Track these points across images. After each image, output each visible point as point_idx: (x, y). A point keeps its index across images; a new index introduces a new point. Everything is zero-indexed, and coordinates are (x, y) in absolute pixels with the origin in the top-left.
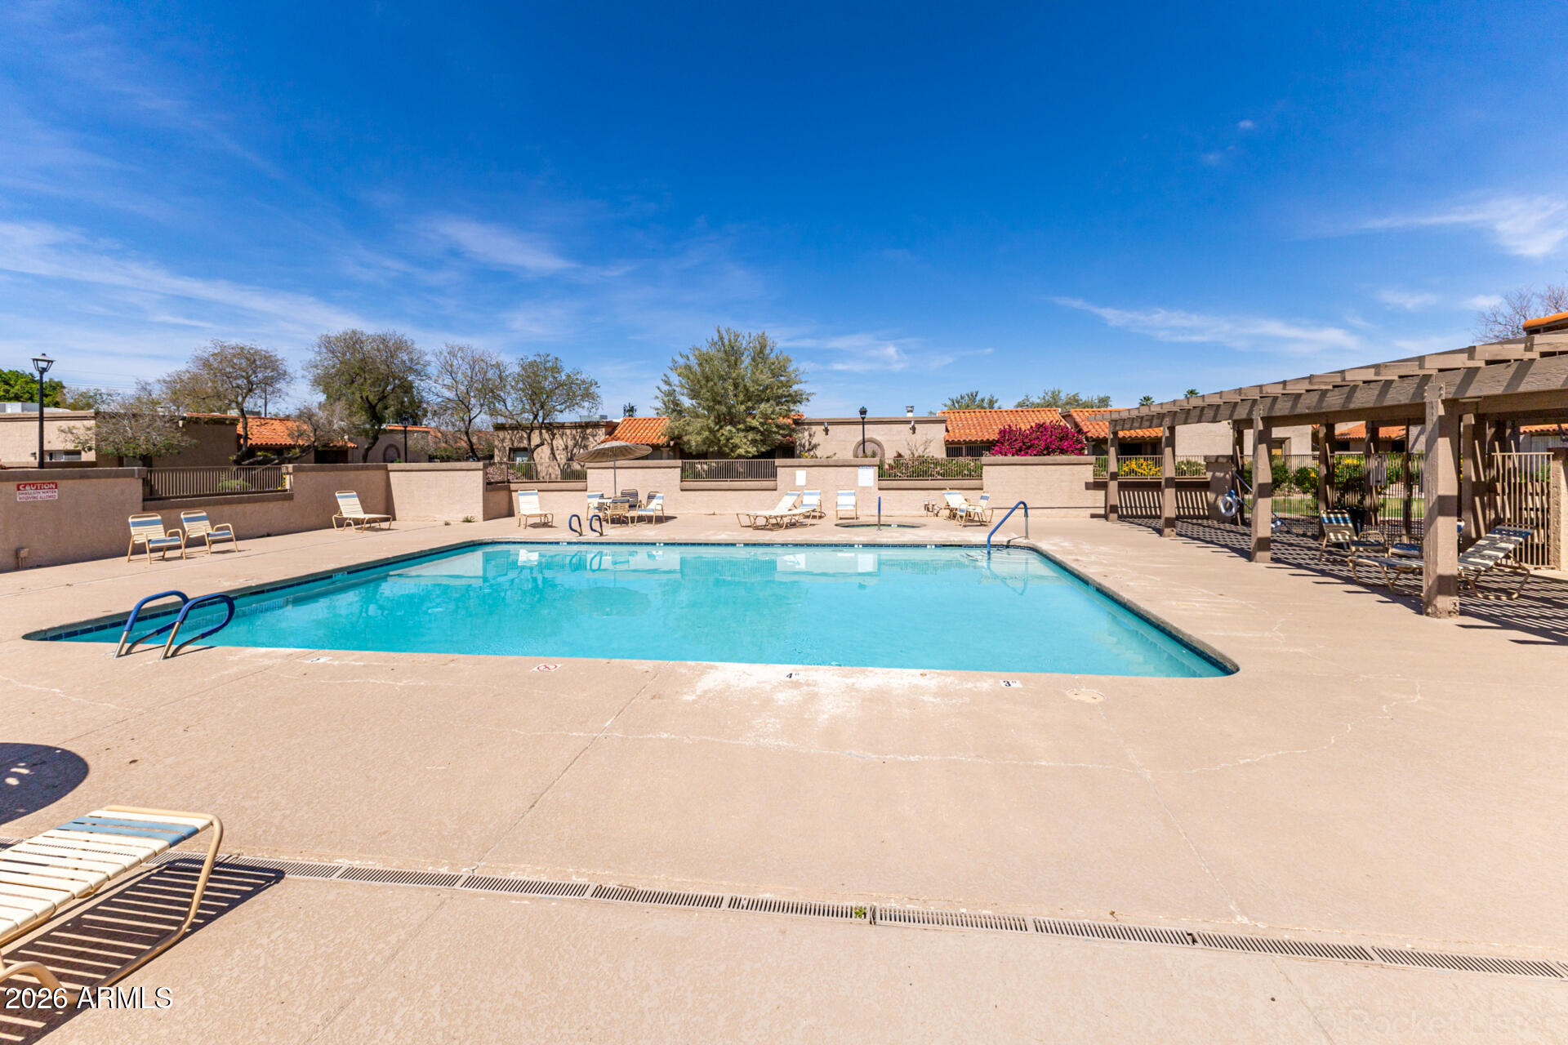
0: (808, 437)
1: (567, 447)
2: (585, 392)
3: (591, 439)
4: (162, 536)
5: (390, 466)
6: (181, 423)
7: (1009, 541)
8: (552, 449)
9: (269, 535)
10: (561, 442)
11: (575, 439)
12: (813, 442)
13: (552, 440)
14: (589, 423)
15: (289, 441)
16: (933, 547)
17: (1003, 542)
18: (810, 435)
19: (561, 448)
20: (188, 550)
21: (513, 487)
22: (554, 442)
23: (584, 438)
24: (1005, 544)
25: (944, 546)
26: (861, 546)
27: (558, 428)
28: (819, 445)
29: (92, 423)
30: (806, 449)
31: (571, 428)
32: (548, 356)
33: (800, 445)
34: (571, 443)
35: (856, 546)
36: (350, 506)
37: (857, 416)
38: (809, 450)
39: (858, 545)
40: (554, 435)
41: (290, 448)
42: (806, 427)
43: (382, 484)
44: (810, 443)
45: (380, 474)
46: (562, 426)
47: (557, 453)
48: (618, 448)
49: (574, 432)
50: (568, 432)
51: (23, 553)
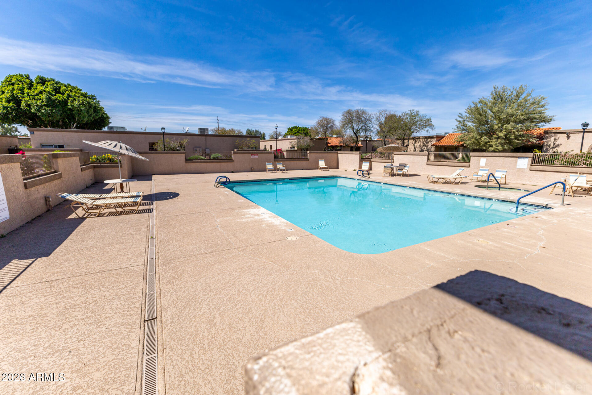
0: (554, 141)
1: (420, 146)
2: (428, 124)
3: (430, 143)
4: (282, 167)
5: (339, 152)
6: (314, 140)
7: (547, 204)
8: (415, 147)
9: (302, 170)
10: (418, 144)
11: (423, 143)
12: (557, 143)
13: (415, 144)
14: (429, 136)
15: (338, 145)
16: (497, 200)
17: (543, 204)
18: (555, 139)
19: (418, 147)
20: (287, 171)
21: (372, 160)
22: (416, 144)
23: (427, 143)
24: (545, 206)
25: (503, 201)
26: (458, 195)
27: (417, 139)
28: (561, 145)
29: (296, 140)
30: (551, 147)
31: (422, 138)
32: (414, 110)
33: (547, 145)
34: (422, 145)
35: (455, 194)
36: (322, 164)
37: (580, 128)
38: (553, 148)
39: (457, 194)
40: (416, 142)
41: (337, 146)
42: (553, 135)
43: (336, 158)
44: (554, 144)
45: (335, 155)
46: (419, 138)
47: (416, 148)
48: (393, 147)
49: (423, 140)
50: (421, 140)
51: (252, 169)
